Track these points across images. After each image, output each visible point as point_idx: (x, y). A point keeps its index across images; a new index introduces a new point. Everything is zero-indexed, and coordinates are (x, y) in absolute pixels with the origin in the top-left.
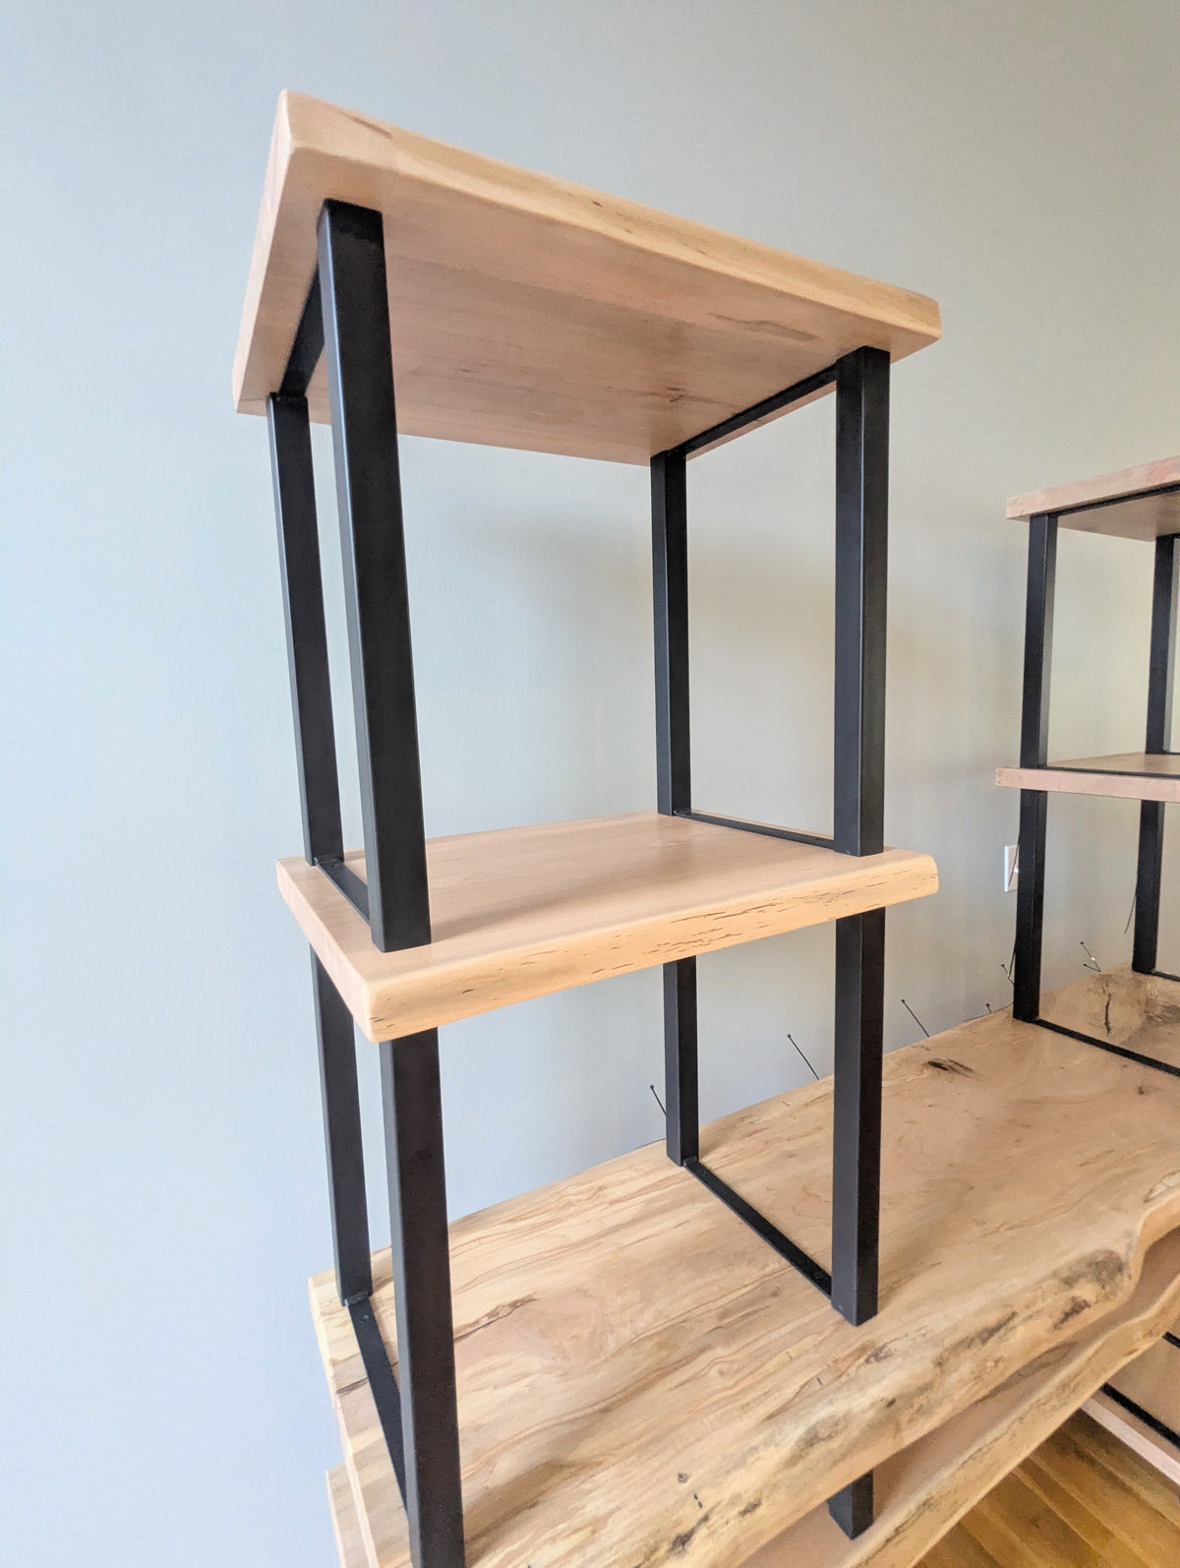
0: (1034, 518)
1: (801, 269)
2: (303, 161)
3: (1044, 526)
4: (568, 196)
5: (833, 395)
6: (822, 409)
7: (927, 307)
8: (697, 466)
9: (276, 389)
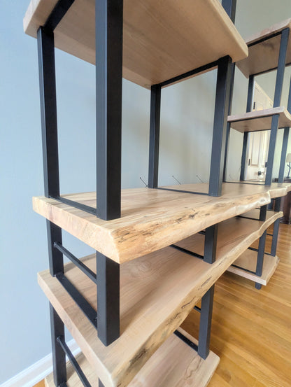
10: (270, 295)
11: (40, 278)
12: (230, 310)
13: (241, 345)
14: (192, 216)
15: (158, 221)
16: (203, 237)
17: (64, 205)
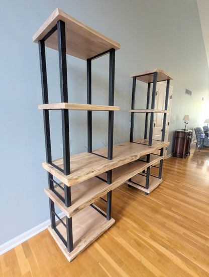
0: (133, 77)
1: (106, 38)
2: (59, 16)
3: (135, 78)
4: (84, 25)
5: (109, 54)
6: (108, 56)
7: (119, 45)
8: (93, 62)
9: (41, 39)
10: (151, 198)
11: (45, 191)
12: (128, 204)
13: (129, 217)
14: (93, 172)
15: (80, 175)
16: (107, 174)
17: (55, 168)
